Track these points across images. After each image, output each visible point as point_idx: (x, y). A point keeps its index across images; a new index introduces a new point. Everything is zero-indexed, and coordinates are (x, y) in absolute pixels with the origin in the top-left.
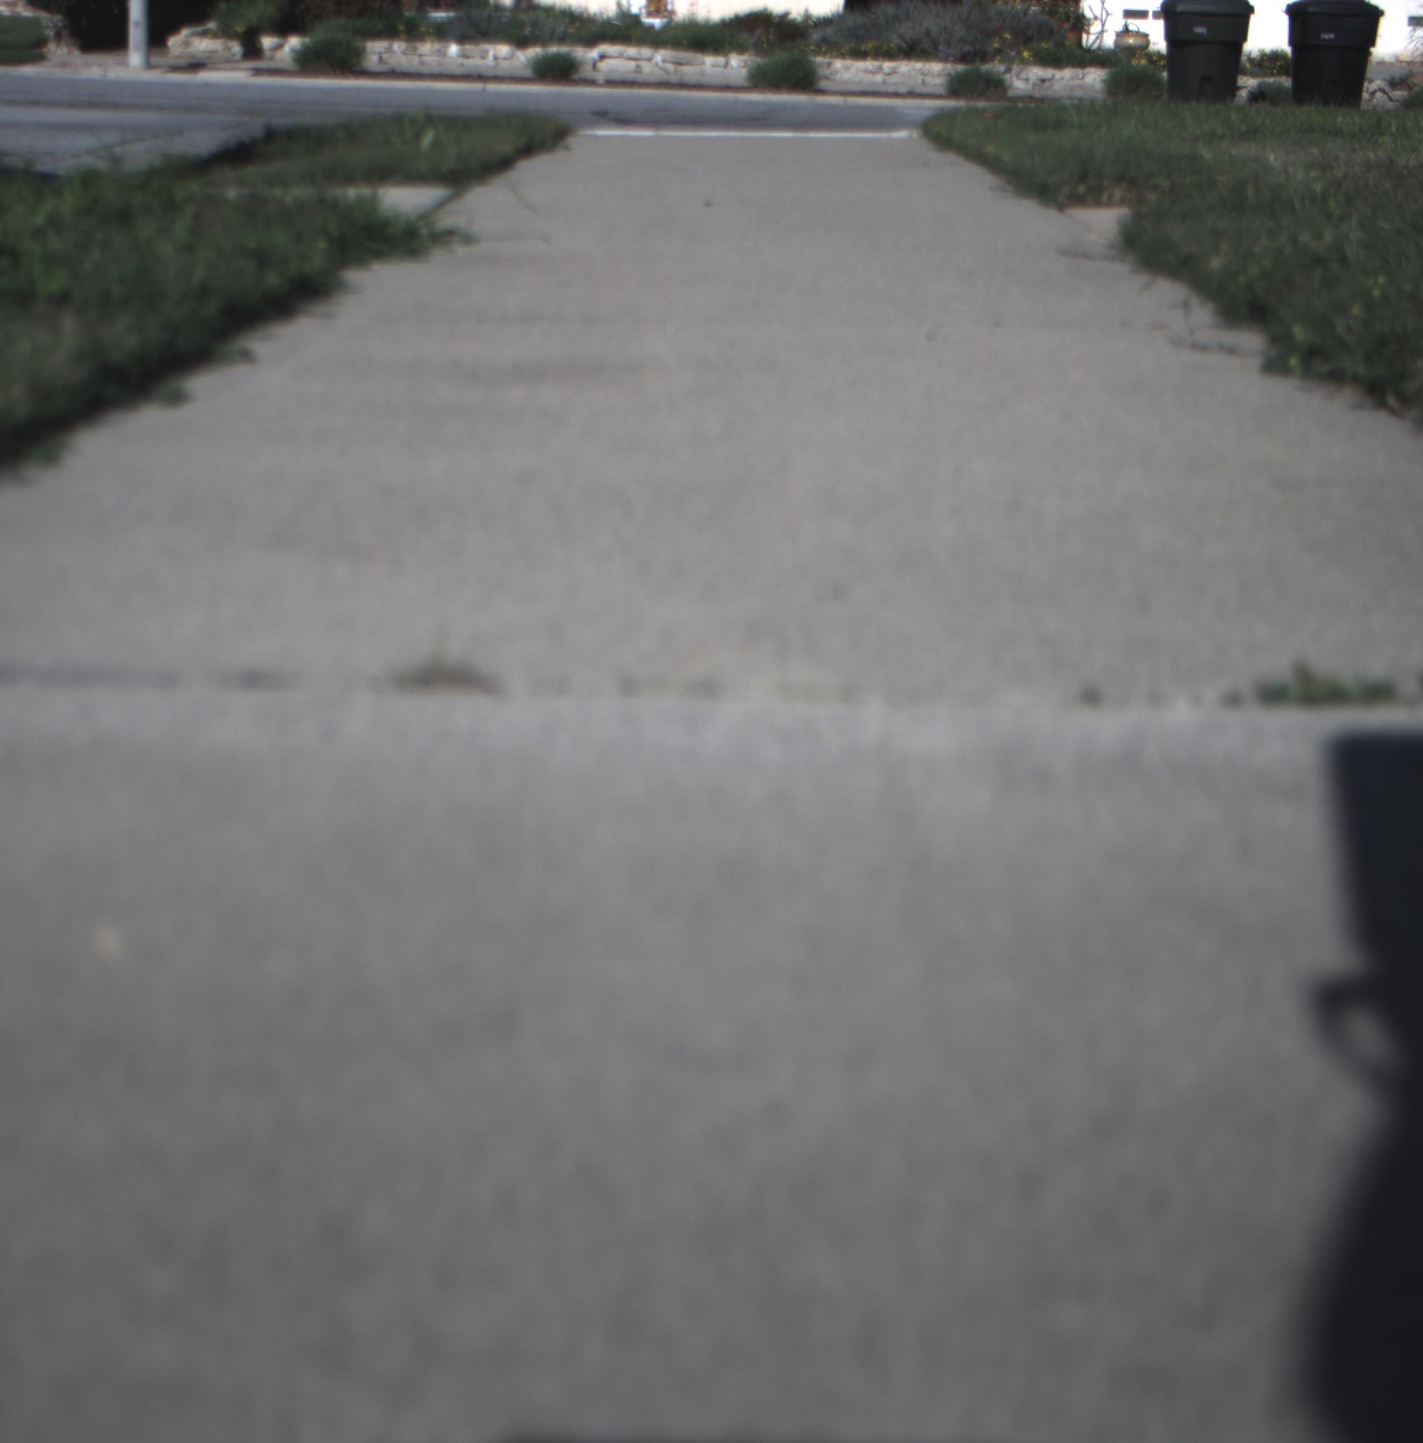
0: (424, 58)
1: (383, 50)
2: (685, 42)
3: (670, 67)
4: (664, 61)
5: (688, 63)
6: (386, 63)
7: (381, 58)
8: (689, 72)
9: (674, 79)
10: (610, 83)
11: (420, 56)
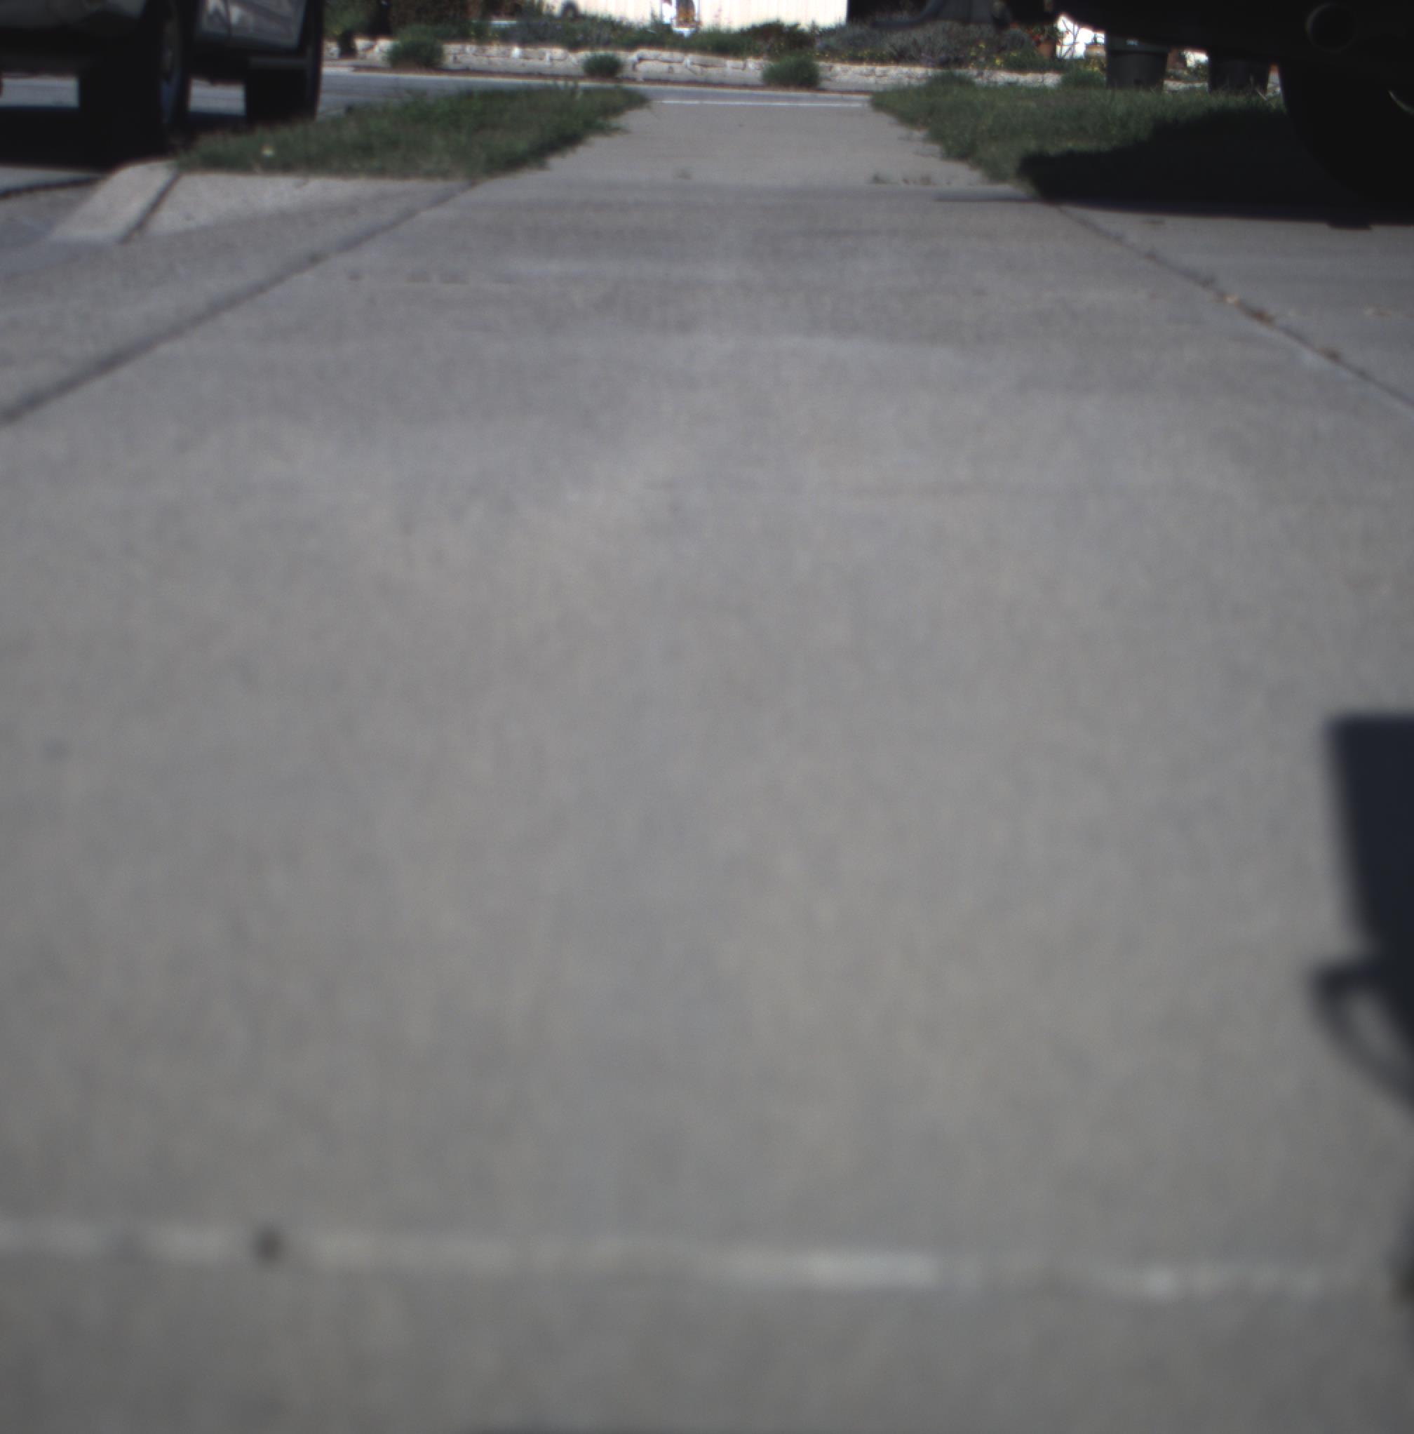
0: (492, 59)
1: (457, 51)
2: (710, 48)
3: (698, 68)
4: (693, 63)
5: (713, 66)
6: (459, 62)
7: (455, 58)
8: (713, 72)
9: (701, 78)
10: (648, 80)
11: (488, 57)
